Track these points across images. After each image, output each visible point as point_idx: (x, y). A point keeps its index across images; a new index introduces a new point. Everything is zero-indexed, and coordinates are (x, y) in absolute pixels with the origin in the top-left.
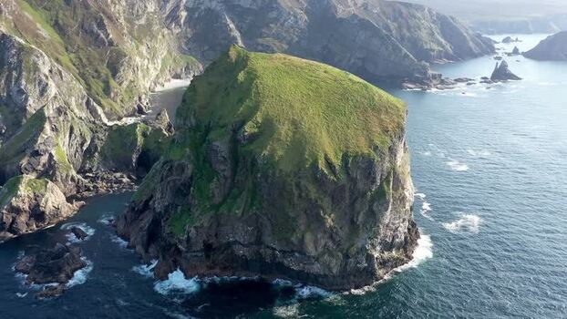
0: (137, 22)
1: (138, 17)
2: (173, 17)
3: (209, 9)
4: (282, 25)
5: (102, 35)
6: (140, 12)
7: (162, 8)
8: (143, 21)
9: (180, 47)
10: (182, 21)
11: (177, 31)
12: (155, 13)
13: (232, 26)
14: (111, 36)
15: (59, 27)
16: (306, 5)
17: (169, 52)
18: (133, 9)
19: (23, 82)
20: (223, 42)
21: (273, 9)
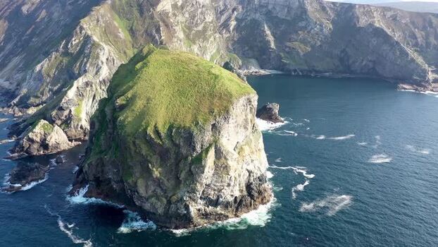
0: (195, 29)
1: (197, 25)
2: (225, 25)
3: (254, 19)
4: (309, 32)
5: (157, 37)
6: (199, 21)
7: (218, 19)
8: (200, 28)
9: (228, 47)
10: (231, 28)
11: (226, 36)
12: (212, 22)
13: (268, 32)
14: (163, 38)
15: (132, 31)
16: (333, 17)
17: (218, 51)
18: (193, 19)
19: (88, 65)
20: (259, 45)
21: (302, 20)
